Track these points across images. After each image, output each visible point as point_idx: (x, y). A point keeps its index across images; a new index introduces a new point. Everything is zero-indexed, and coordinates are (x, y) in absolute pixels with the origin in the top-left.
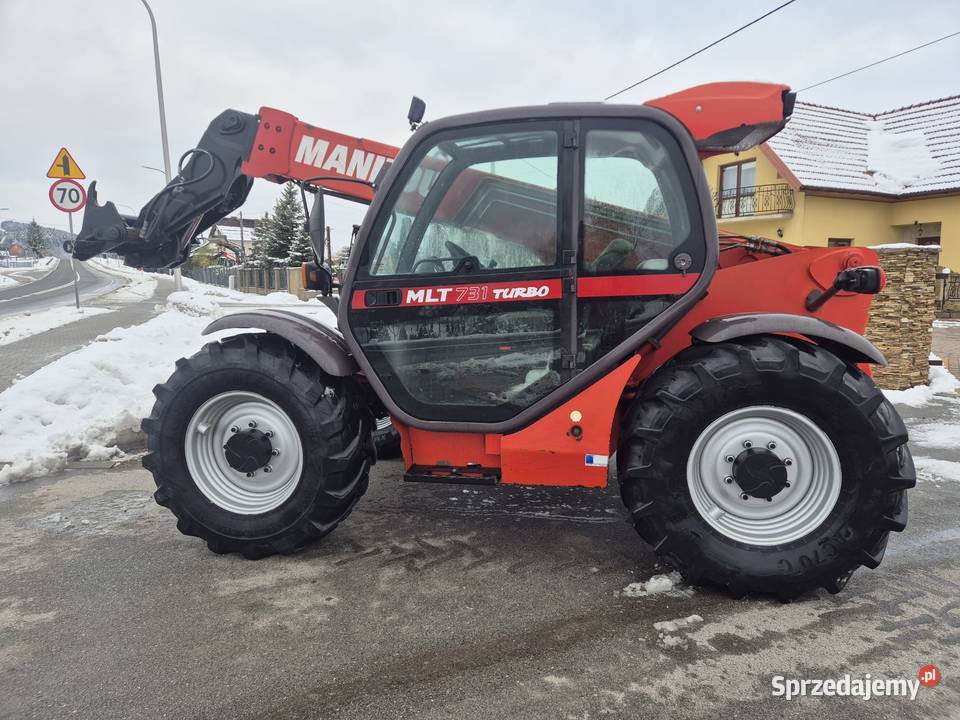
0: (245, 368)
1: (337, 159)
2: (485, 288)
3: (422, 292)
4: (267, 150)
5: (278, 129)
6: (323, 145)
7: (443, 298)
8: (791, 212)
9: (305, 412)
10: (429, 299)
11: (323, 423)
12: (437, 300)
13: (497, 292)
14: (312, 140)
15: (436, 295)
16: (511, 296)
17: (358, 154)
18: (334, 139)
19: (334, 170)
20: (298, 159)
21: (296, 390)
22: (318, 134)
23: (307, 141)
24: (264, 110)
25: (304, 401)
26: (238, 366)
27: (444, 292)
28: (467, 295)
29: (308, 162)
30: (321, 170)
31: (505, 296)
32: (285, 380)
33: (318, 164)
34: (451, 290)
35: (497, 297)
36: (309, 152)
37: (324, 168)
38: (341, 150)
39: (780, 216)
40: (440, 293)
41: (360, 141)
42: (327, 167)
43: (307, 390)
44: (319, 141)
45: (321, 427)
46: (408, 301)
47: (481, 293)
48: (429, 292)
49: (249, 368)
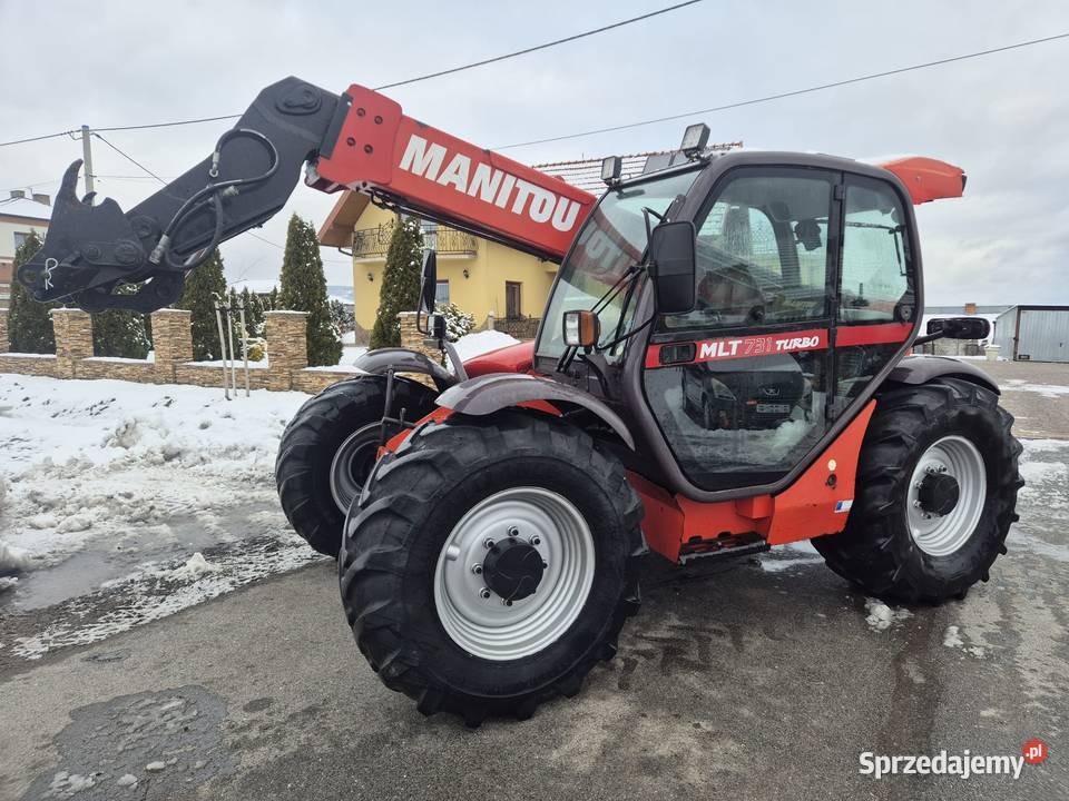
0: (536, 454)
1: (457, 172)
2: (769, 339)
3: (714, 345)
4: (360, 147)
5: (379, 120)
6: (439, 152)
7: (734, 352)
8: (475, 253)
9: (606, 502)
10: (721, 354)
11: (626, 513)
12: (728, 354)
13: (779, 343)
14: (423, 142)
15: (728, 348)
16: (789, 347)
17: (483, 170)
18: (454, 146)
19: (452, 185)
20: (404, 165)
21: (597, 475)
22: (433, 136)
23: (416, 143)
24: (356, 89)
25: (607, 489)
26: (526, 454)
27: (735, 343)
28: (754, 348)
29: (418, 171)
30: (434, 184)
31: (785, 348)
32: (584, 465)
33: (431, 176)
34: (741, 342)
35: (779, 348)
36: (418, 158)
37: (439, 181)
38: (462, 161)
39: (466, 257)
40: (731, 345)
41: (488, 152)
42: (444, 180)
43: (608, 473)
44: (434, 146)
45: (625, 517)
46: (702, 356)
47: (766, 345)
48: (722, 344)
49: (539, 454)
